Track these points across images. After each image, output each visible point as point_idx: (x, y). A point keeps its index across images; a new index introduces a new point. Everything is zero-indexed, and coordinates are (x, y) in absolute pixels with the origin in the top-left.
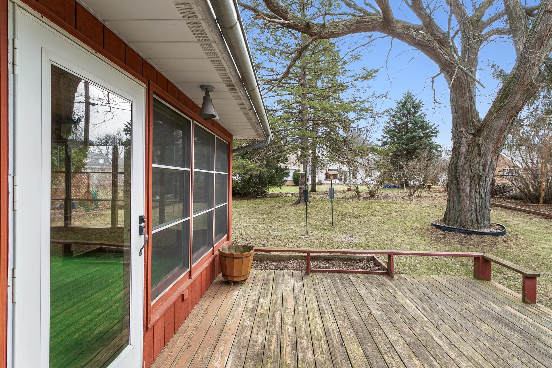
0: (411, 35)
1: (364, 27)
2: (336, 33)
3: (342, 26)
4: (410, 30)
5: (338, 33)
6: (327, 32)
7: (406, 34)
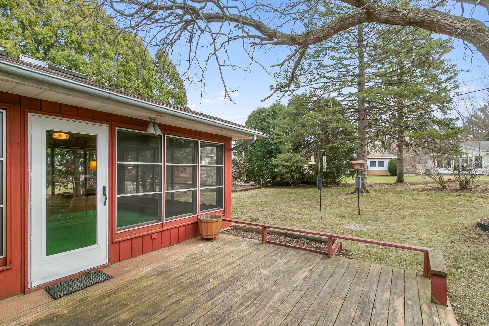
0: (399, 16)
1: (350, 23)
2: (321, 36)
3: (327, 29)
4: (397, 12)
5: (323, 36)
6: (312, 38)
7: (393, 17)
